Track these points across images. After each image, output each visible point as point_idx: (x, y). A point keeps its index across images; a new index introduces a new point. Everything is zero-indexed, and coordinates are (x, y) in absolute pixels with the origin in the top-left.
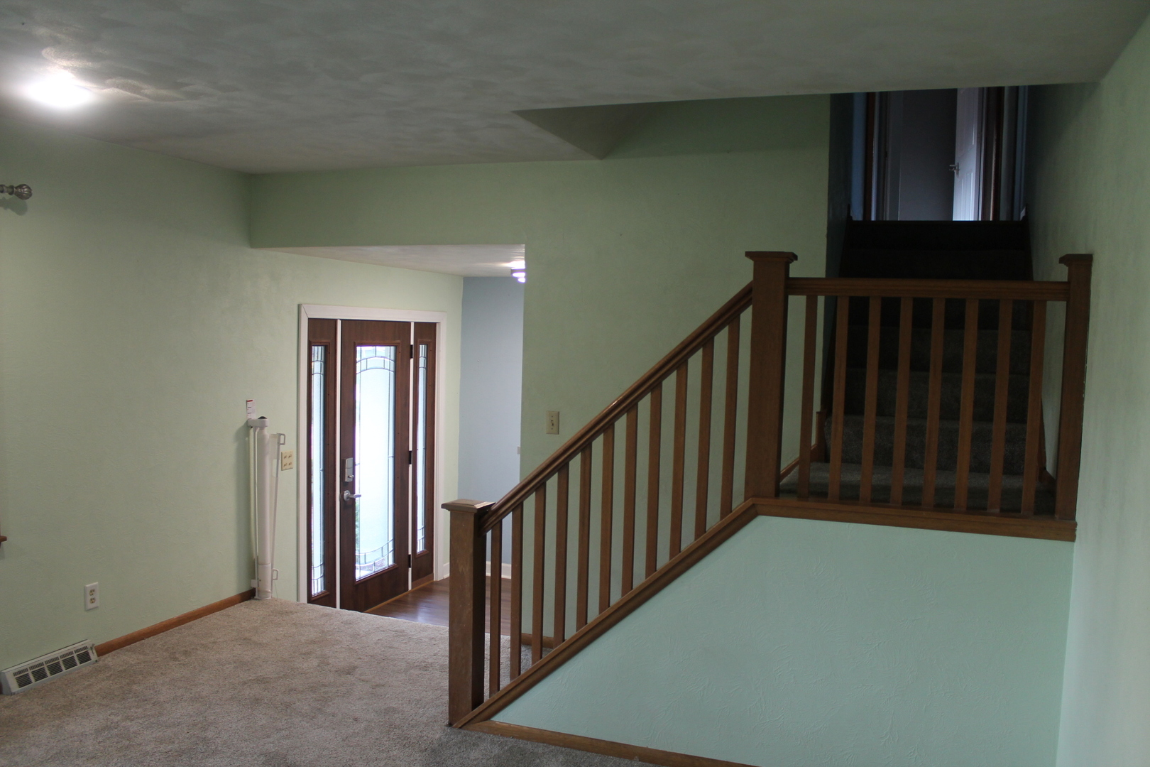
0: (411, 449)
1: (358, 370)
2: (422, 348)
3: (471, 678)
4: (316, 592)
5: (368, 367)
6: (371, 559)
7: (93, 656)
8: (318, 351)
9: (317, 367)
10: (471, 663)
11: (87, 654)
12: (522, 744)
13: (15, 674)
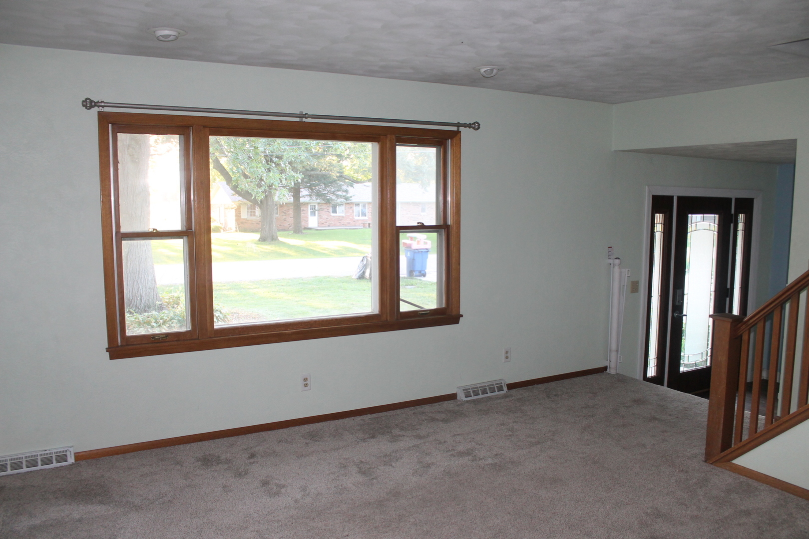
0: (729, 286)
1: (689, 230)
2: (741, 217)
3: (721, 432)
4: (650, 375)
5: (697, 229)
6: (692, 360)
7: (505, 389)
8: (659, 218)
9: (659, 228)
10: (722, 422)
11: (502, 387)
12: (750, 481)
13: (464, 390)
